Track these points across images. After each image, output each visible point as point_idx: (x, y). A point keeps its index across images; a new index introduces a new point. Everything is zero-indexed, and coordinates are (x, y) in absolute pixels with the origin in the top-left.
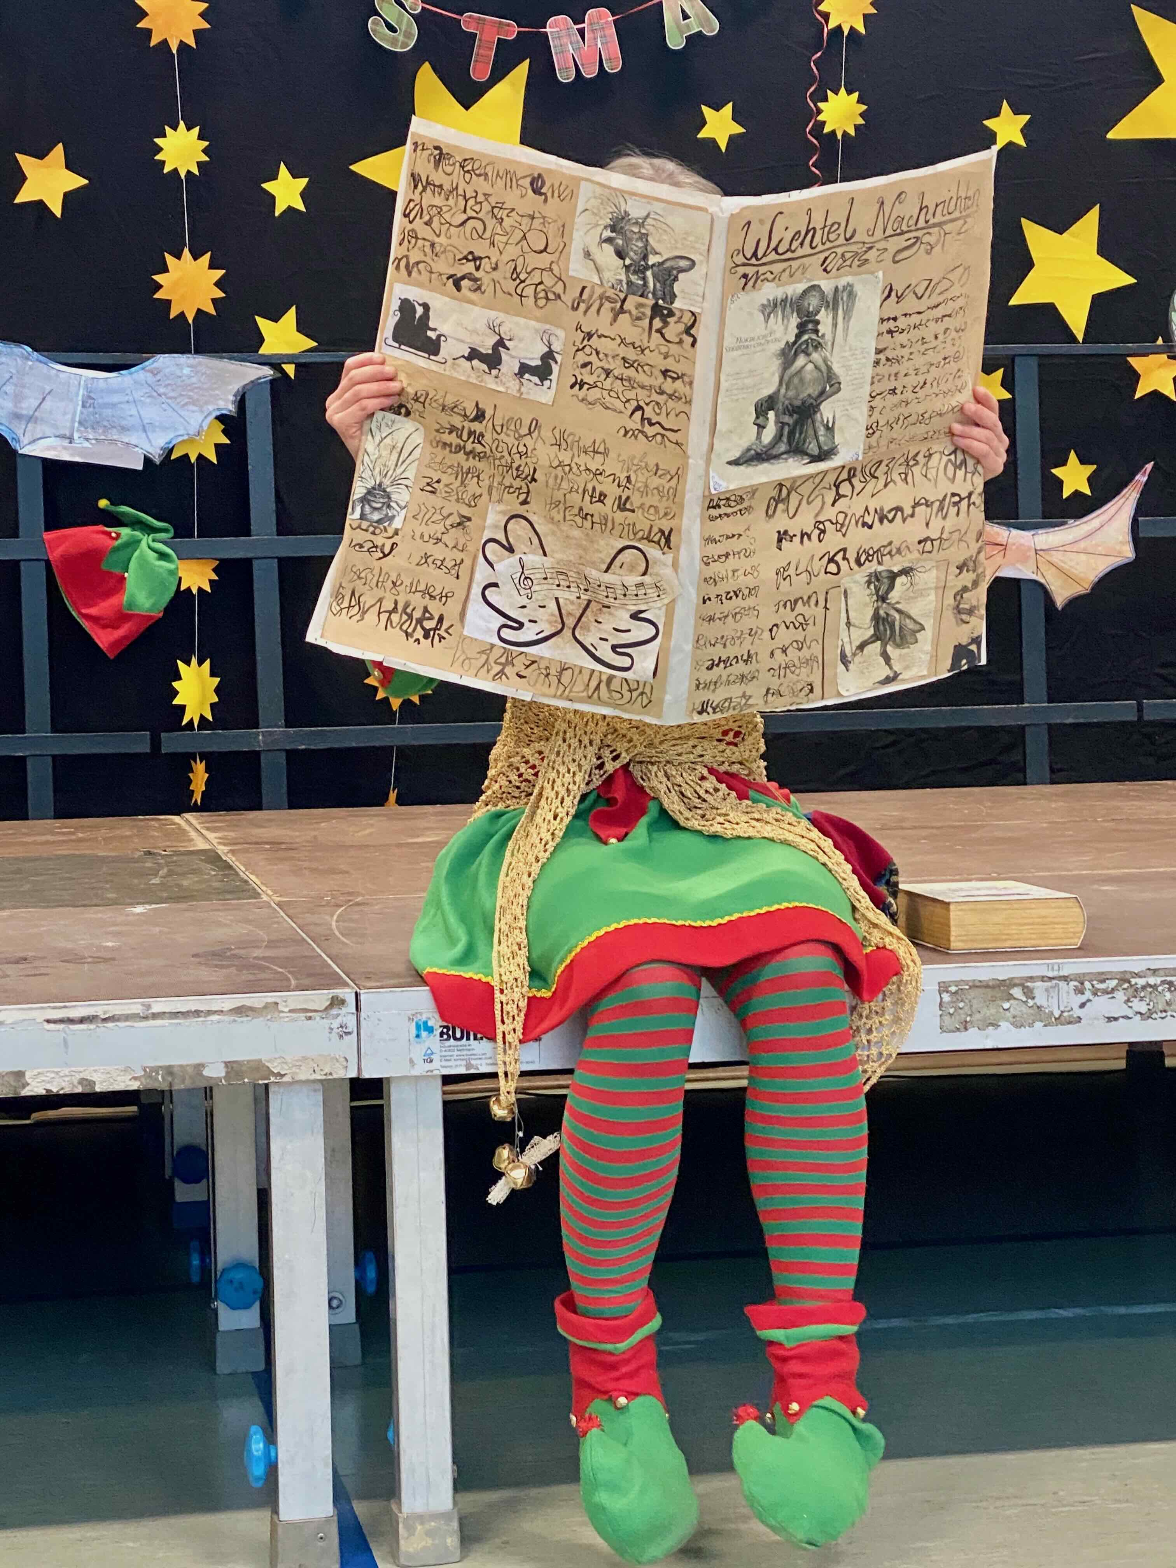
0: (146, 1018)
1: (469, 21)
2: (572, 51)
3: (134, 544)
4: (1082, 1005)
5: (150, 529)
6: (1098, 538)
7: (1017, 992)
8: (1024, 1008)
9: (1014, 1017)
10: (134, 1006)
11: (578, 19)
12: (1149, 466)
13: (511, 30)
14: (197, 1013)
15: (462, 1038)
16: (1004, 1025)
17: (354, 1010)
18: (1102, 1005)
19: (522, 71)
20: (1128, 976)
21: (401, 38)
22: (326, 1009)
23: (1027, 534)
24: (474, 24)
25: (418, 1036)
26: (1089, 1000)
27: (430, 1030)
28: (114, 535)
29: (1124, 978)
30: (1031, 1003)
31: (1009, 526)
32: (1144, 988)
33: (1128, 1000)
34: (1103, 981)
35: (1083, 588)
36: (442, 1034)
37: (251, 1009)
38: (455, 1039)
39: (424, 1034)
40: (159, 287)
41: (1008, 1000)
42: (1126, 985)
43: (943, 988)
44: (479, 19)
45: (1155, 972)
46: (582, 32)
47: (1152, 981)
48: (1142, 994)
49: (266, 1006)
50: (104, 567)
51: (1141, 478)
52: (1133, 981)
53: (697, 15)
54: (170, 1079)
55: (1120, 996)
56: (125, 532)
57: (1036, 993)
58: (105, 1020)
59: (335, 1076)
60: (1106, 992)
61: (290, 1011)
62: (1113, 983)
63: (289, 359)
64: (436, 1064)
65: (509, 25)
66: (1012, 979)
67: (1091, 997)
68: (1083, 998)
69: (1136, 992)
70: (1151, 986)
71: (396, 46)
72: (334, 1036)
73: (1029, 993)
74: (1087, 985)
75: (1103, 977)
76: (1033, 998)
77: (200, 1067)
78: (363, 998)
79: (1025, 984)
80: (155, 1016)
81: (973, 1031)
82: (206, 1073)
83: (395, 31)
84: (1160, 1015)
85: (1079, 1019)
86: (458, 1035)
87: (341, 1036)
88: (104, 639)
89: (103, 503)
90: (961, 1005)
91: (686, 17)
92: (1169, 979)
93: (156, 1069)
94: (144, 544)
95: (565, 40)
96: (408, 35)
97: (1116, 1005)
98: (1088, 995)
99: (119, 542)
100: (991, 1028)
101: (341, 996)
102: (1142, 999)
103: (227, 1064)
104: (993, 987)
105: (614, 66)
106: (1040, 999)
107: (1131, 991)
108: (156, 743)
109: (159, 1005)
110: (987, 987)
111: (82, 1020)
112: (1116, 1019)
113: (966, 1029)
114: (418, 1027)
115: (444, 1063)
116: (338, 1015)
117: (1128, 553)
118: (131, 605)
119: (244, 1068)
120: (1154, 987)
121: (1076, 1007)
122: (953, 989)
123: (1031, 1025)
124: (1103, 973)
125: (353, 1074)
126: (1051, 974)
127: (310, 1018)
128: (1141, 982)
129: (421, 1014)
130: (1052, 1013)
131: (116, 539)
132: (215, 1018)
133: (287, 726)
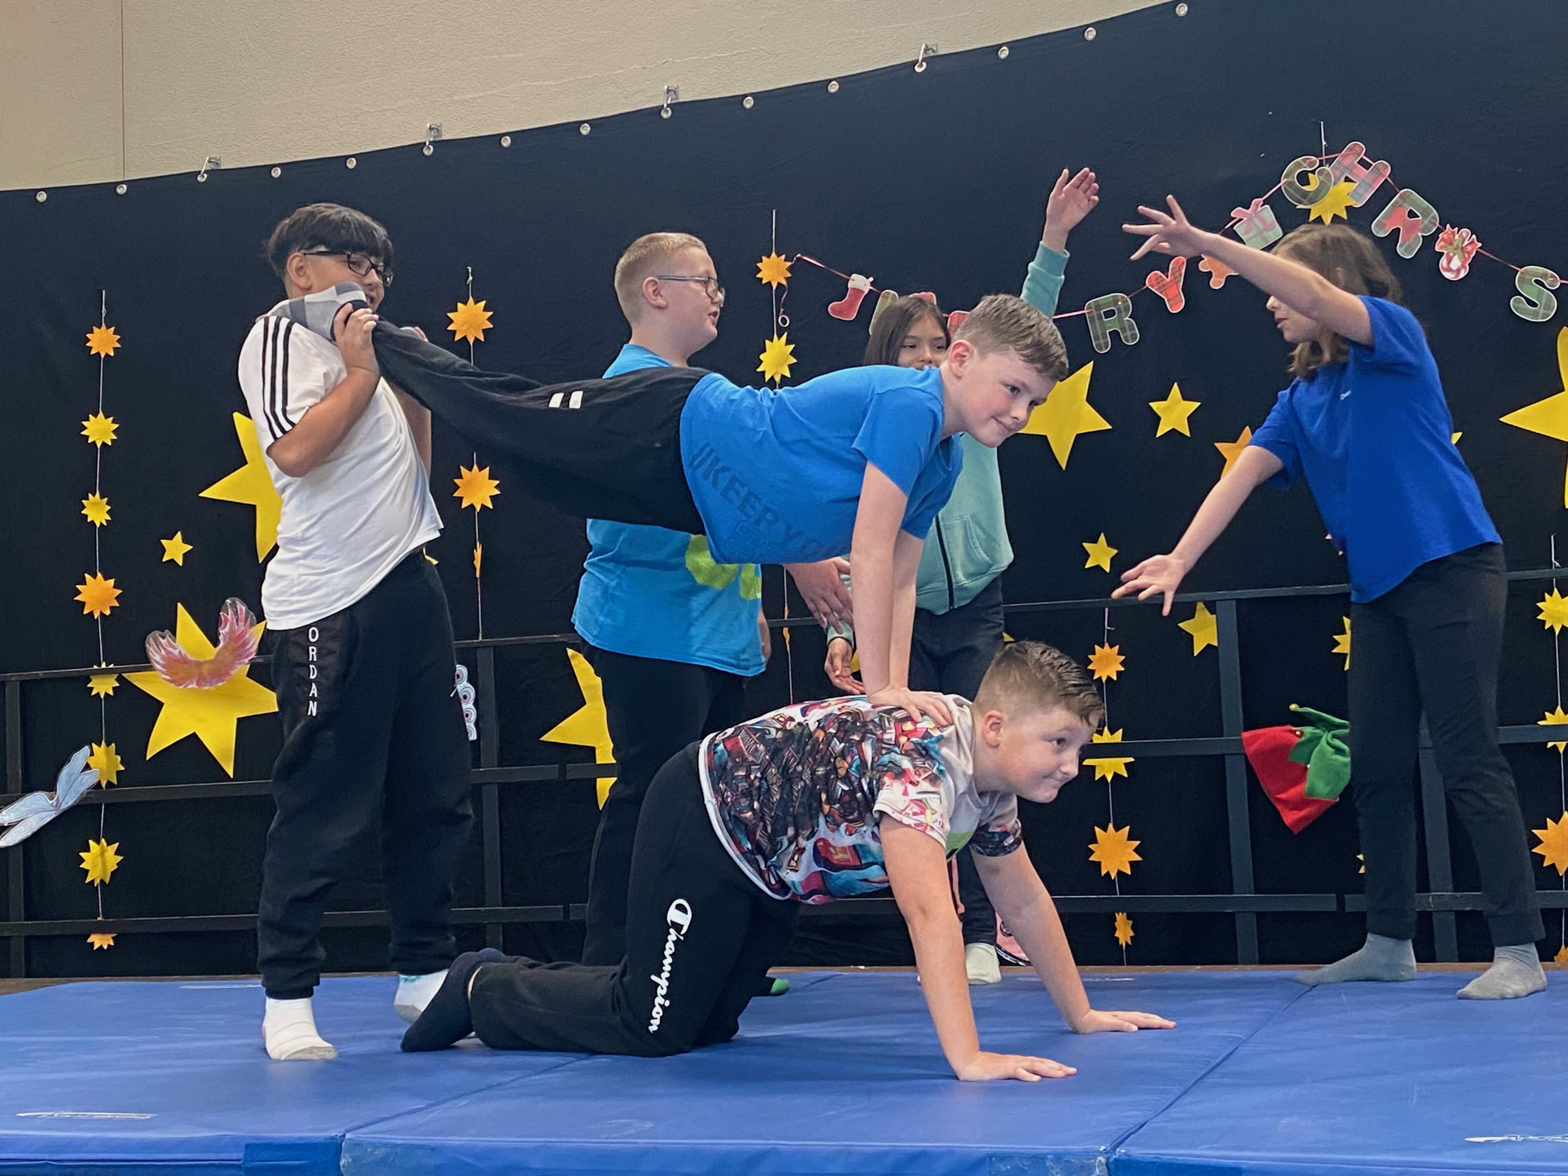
3: (1316, 739)
5: (1330, 727)
21: (1542, 311)
28: (1298, 733)
50: (1291, 758)
56: (1308, 730)
71: (1537, 318)
88: (1289, 817)
89: (1293, 707)
94: (1323, 741)
96: (1548, 307)
99: (1303, 738)
108: (1341, 903)
118: (1312, 792)
131: (1300, 736)
133: (1455, 891)
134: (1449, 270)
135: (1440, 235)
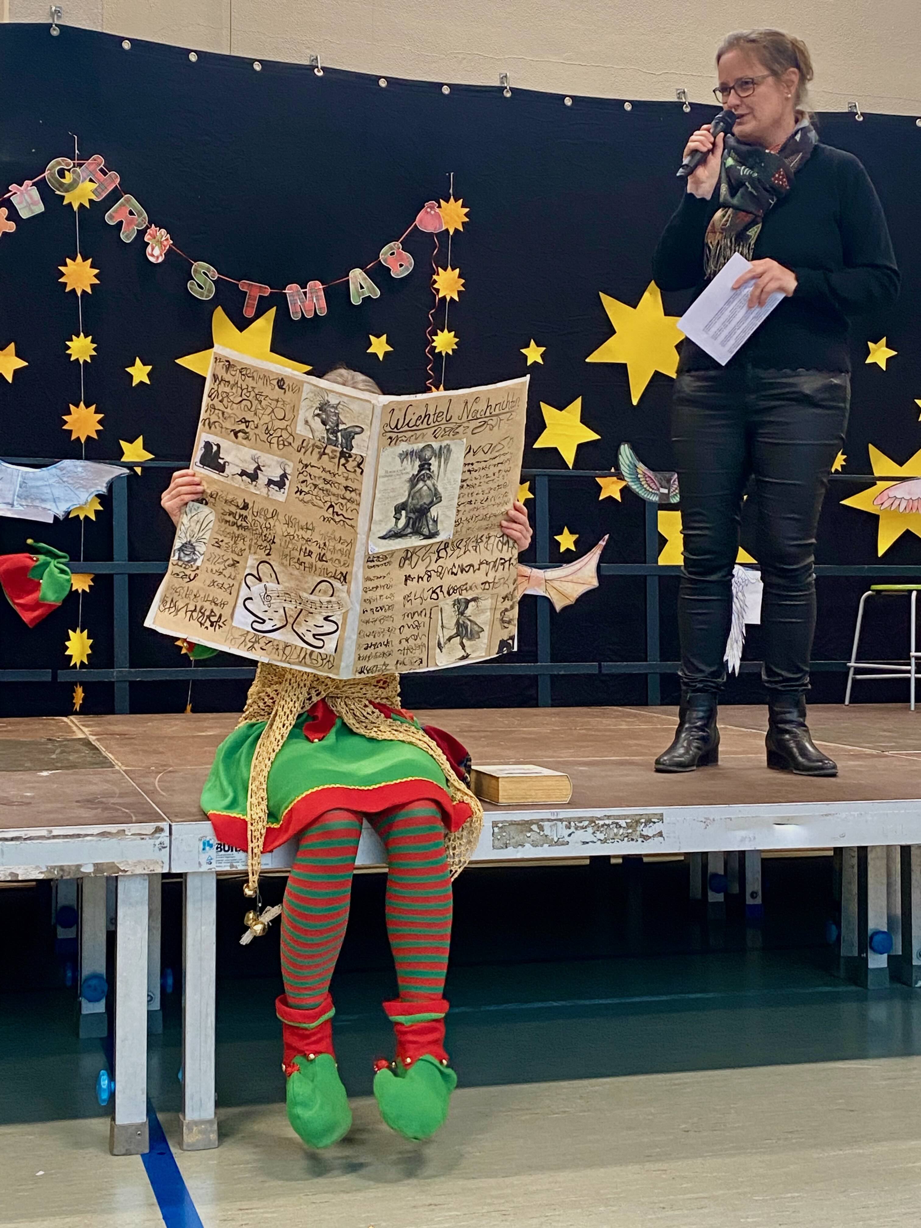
0: (49, 838)
1: (244, 285)
2: (299, 303)
3: (46, 564)
4: (570, 835)
5: (56, 557)
6: (579, 574)
7: (534, 827)
8: (538, 837)
9: (533, 841)
10: (43, 832)
11: (304, 286)
12: (607, 537)
13: (267, 291)
14: (79, 836)
15: (228, 851)
16: (528, 845)
17: (168, 834)
18: (580, 835)
19: (272, 313)
20: (594, 819)
21: (206, 293)
22: (153, 833)
23: (542, 571)
24: (246, 287)
25: (204, 849)
26: (573, 832)
27: (211, 846)
28: (35, 559)
29: (592, 820)
30: (542, 833)
31: (531, 566)
32: (603, 826)
33: (594, 833)
34: (581, 822)
35: (571, 601)
36: (217, 848)
37: (109, 833)
38: (225, 851)
39: (207, 848)
40: (66, 422)
41: (529, 832)
42: (593, 824)
43: (495, 824)
44: (250, 284)
45: (609, 817)
46: (305, 293)
47: (607, 822)
48: (602, 829)
49: (118, 832)
50: (30, 576)
51: (602, 543)
52: (597, 822)
53: (368, 288)
54: (61, 873)
55: (590, 830)
56: (42, 558)
57: (545, 828)
58: (25, 839)
59: (156, 872)
60: (582, 828)
61: (132, 835)
62: (586, 823)
63: (138, 464)
64: (214, 865)
65: (266, 288)
66: (531, 820)
67: (574, 831)
68: (570, 831)
69: (598, 828)
70: (606, 825)
71: (203, 297)
72: (156, 848)
73: (541, 828)
74: (572, 824)
75: (581, 819)
76: (543, 831)
77: (79, 866)
78: (173, 828)
79: (539, 823)
80: (54, 837)
81: (510, 848)
82: (82, 870)
83: (201, 288)
84: (611, 841)
85: (568, 843)
86: (227, 848)
87: (160, 849)
88: (27, 617)
89: (30, 541)
90: (504, 834)
91: (362, 287)
92: (616, 821)
93: (54, 868)
94: (52, 565)
95: (297, 298)
96: (210, 291)
97: (588, 835)
98: (573, 829)
99: (38, 563)
100: (520, 847)
101: (162, 826)
102: (601, 832)
103: (95, 865)
104: (522, 824)
105: (323, 312)
106: (547, 831)
107: (596, 827)
108: (55, 676)
109: (57, 831)
110: (518, 824)
111: (12, 839)
112: (587, 843)
113: (506, 847)
114: (204, 844)
115: (218, 865)
116: (159, 837)
117: (595, 583)
118: (44, 599)
119: (104, 867)
120: (608, 825)
121: (566, 837)
122: (500, 825)
123: (542, 846)
124: (580, 818)
125: (166, 870)
126: (553, 818)
127: (143, 839)
128: (601, 823)
129: (206, 837)
130: (553, 839)
131: (36, 561)
132: (89, 838)
133: (130, 668)
134: (152, 255)
135: (148, 230)
